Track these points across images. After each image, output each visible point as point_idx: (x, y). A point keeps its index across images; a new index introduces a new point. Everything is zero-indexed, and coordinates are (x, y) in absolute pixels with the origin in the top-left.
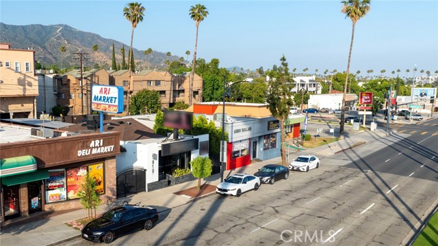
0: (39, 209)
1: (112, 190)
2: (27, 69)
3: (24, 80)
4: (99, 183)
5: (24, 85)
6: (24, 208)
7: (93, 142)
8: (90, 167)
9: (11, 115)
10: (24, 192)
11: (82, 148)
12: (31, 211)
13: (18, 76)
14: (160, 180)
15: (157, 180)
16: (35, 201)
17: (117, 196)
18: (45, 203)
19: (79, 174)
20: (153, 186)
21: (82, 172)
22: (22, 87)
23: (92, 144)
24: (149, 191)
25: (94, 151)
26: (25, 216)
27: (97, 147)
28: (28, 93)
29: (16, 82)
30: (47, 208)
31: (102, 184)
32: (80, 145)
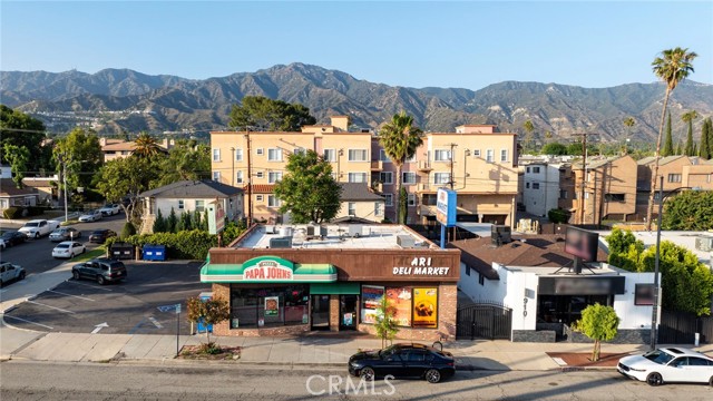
0: (353, 328)
1: (448, 326)
2: (503, 158)
3: (498, 172)
4: (430, 313)
5: (498, 180)
6: (335, 321)
7: (416, 259)
8: (416, 290)
9: (481, 217)
10: (334, 305)
11: (400, 264)
12: (342, 327)
13: (491, 167)
14: (538, 329)
15: (534, 328)
16: (348, 318)
17: (457, 335)
18: (360, 322)
19: (401, 296)
20: (524, 336)
21: (405, 295)
22: (494, 182)
23: (415, 262)
24: (515, 340)
25: (417, 271)
26: (334, 331)
27: (422, 267)
28: (502, 190)
29: (487, 175)
30: (360, 328)
31: (434, 315)
32: (397, 261)
